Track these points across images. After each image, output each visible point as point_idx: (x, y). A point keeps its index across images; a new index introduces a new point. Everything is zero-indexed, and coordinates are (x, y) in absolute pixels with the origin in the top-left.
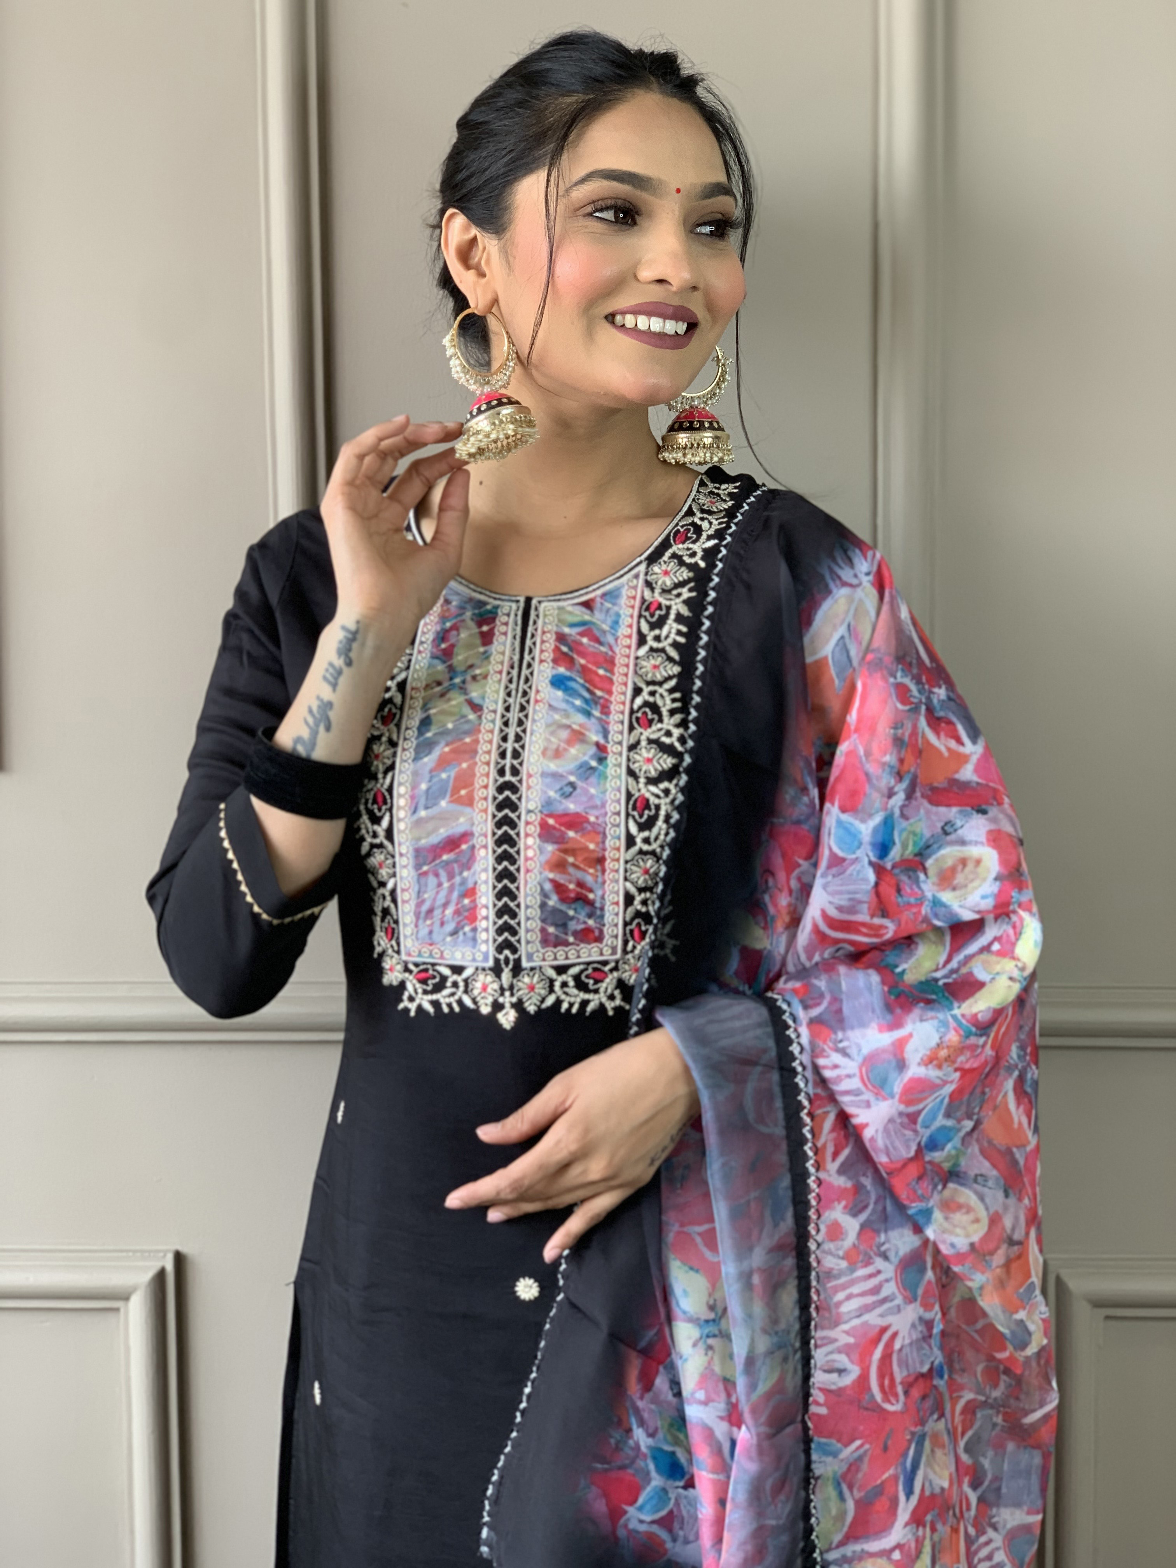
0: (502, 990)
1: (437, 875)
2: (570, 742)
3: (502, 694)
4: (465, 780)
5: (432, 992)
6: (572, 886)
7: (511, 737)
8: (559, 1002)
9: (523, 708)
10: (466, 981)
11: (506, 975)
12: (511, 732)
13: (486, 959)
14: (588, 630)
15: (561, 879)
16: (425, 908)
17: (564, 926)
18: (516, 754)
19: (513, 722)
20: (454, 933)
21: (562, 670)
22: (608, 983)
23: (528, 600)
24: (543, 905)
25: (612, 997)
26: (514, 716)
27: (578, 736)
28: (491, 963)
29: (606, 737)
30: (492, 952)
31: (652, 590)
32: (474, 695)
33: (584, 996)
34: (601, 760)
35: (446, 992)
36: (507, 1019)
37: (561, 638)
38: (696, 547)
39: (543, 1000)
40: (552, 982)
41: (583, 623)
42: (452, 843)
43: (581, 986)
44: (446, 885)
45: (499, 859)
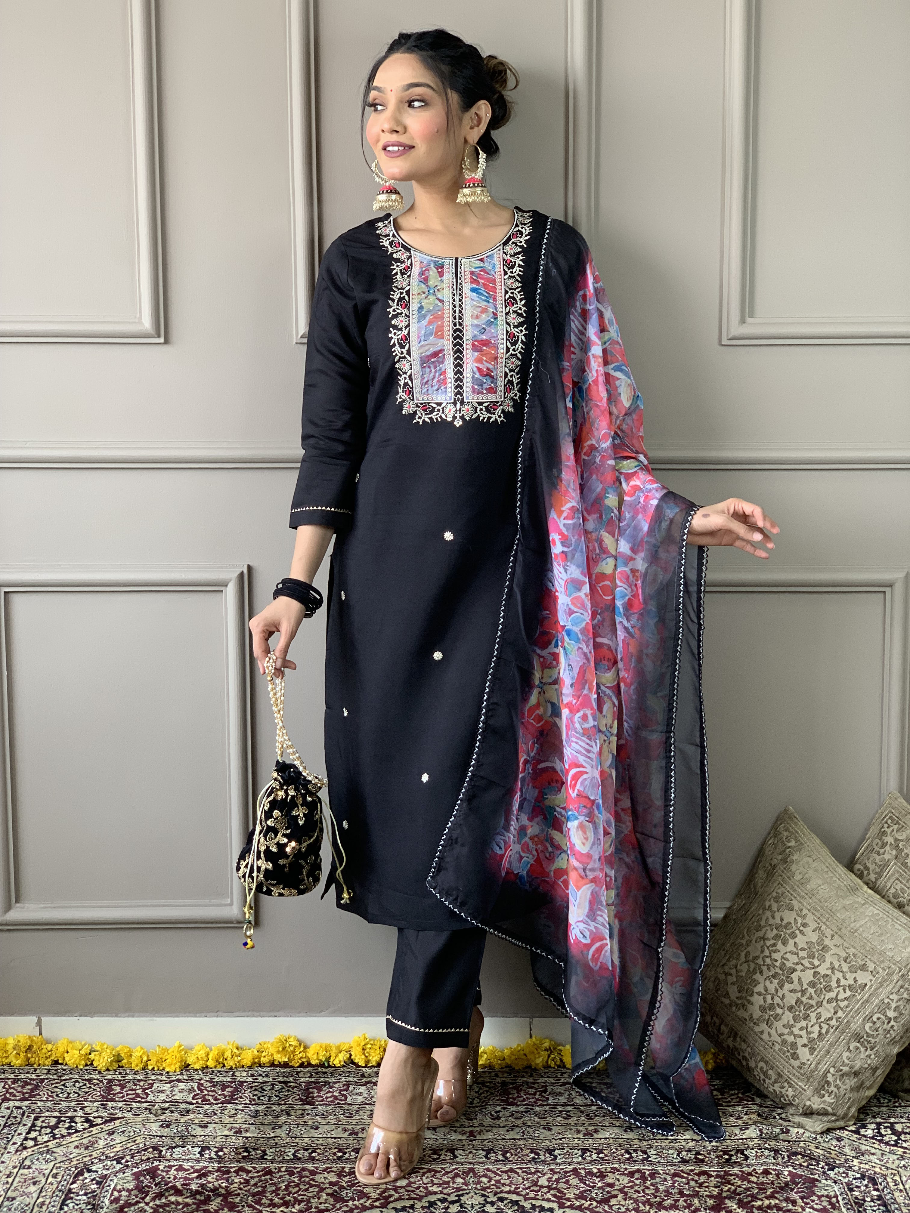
0: (456, 410)
1: (429, 367)
2: (482, 312)
3: (451, 295)
4: (440, 328)
5: (429, 414)
6: (485, 370)
7: (457, 311)
8: (479, 416)
9: (460, 300)
10: (443, 408)
11: (458, 405)
12: (457, 309)
13: (451, 399)
14: (483, 270)
15: (481, 366)
16: (425, 380)
17: (482, 385)
18: (460, 318)
19: (457, 305)
20: (438, 390)
21: (474, 286)
22: (499, 411)
23: (457, 259)
24: (473, 377)
25: (500, 417)
26: (457, 303)
27: (484, 311)
28: (453, 401)
29: (496, 310)
30: (453, 396)
31: (506, 255)
32: (440, 296)
33: (489, 415)
34: (495, 319)
35: (435, 414)
36: (458, 423)
37: (472, 273)
38: (521, 239)
40: (476, 408)
41: (481, 267)
42: (435, 354)
43: (488, 411)
44: (433, 371)
45: (456, 359)
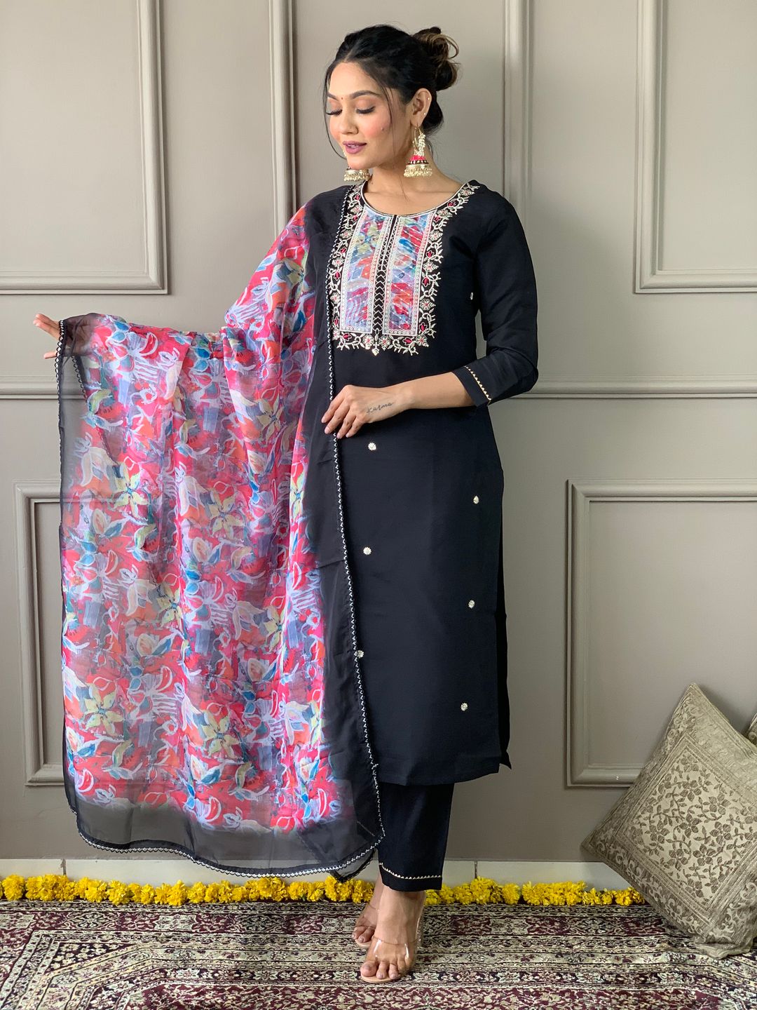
0: (374, 341)
1: (354, 302)
2: (404, 260)
3: (382, 244)
4: (367, 270)
5: (349, 342)
6: (401, 308)
7: (384, 258)
8: (393, 348)
9: (389, 249)
10: (362, 338)
11: (376, 337)
12: (384, 256)
13: (370, 331)
14: (414, 226)
15: (397, 305)
16: (349, 313)
17: (398, 322)
18: (385, 263)
19: (385, 253)
20: (358, 322)
21: (404, 238)
22: (412, 344)
23: (395, 216)
24: (391, 314)
25: (412, 349)
26: (385, 251)
27: (406, 259)
29: (416, 259)
30: (372, 328)
32: (373, 244)
33: (402, 347)
34: (414, 266)
35: (354, 342)
36: (375, 352)
37: (405, 228)
39: (388, 346)
40: (392, 341)
41: (414, 224)
42: (360, 291)
43: (401, 343)
44: (357, 305)
45: (377, 298)
